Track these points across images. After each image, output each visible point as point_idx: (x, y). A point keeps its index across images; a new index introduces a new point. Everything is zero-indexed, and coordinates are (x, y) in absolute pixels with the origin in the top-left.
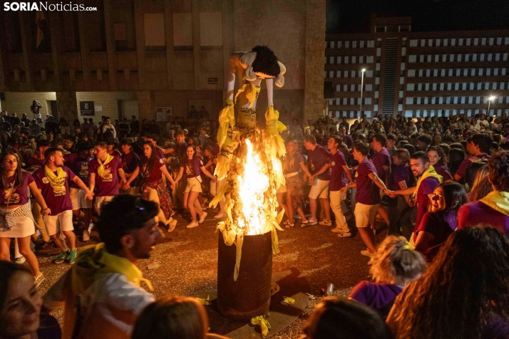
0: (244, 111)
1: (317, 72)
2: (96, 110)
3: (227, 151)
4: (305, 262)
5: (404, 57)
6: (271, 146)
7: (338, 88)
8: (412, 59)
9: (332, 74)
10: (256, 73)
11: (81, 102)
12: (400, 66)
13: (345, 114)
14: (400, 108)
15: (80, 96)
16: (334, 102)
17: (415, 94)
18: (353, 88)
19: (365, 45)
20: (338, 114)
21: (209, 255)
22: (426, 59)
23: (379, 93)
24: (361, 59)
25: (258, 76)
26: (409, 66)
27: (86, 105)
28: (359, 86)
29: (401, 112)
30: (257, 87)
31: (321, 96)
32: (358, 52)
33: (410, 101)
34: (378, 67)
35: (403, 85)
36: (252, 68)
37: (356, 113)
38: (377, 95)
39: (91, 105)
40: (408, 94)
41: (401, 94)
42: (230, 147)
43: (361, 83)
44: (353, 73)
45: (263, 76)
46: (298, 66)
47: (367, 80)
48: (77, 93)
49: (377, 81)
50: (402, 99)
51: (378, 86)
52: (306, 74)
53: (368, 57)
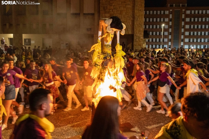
0: (106, 46)
1: (140, 26)
2: (31, 43)
3: (97, 65)
4: (134, 120)
5: (184, 19)
6: (118, 62)
7: (151, 33)
8: (188, 20)
9: (147, 27)
10: (112, 29)
11: (24, 39)
12: (182, 23)
13: (154, 46)
14: (182, 44)
15: (24, 36)
16: (149, 40)
17: (189, 37)
18: (158, 33)
19: (164, 13)
20: (150, 46)
21: (86, 115)
22: (194, 20)
23: (171, 36)
24: (162, 19)
25: (112, 30)
26: (186, 23)
27: (27, 40)
28: (161, 32)
29: (183, 46)
30: (112, 35)
31: (142, 38)
32: (160, 16)
33: (187, 40)
34: (171, 23)
35: (183, 33)
36: (110, 26)
37: (159, 46)
38: (170, 37)
39: (29, 40)
40: (186, 37)
41: (182, 37)
42: (99, 63)
43: (162, 31)
44: (158, 27)
45: (115, 30)
46: (131, 23)
47: (165, 30)
48: (23, 35)
49: (170, 30)
50: (183, 39)
51: (171, 33)
52: (135, 27)
53: (165, 19)
